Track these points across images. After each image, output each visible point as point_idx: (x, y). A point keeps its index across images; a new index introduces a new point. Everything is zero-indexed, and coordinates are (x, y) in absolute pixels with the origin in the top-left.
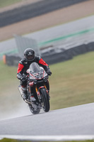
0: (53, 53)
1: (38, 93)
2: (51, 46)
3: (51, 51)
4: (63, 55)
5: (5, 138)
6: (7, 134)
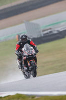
0: (51, 34)
1: (29, 64)
2: (50, 29)
3: (50, 32)
4: (58, 35)
5: (17, 94)
6: (19, 91)
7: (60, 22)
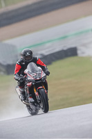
7: (44, 43)
